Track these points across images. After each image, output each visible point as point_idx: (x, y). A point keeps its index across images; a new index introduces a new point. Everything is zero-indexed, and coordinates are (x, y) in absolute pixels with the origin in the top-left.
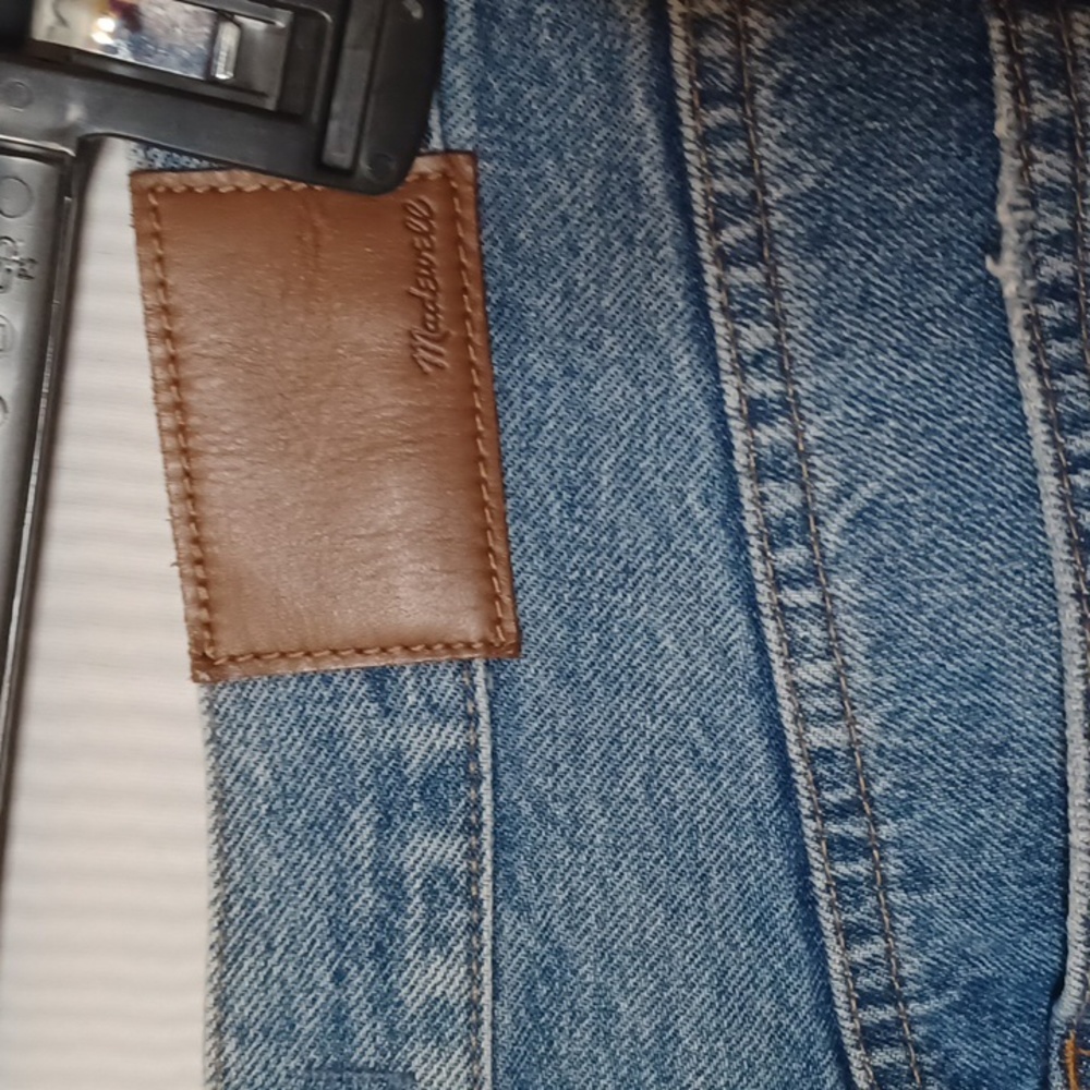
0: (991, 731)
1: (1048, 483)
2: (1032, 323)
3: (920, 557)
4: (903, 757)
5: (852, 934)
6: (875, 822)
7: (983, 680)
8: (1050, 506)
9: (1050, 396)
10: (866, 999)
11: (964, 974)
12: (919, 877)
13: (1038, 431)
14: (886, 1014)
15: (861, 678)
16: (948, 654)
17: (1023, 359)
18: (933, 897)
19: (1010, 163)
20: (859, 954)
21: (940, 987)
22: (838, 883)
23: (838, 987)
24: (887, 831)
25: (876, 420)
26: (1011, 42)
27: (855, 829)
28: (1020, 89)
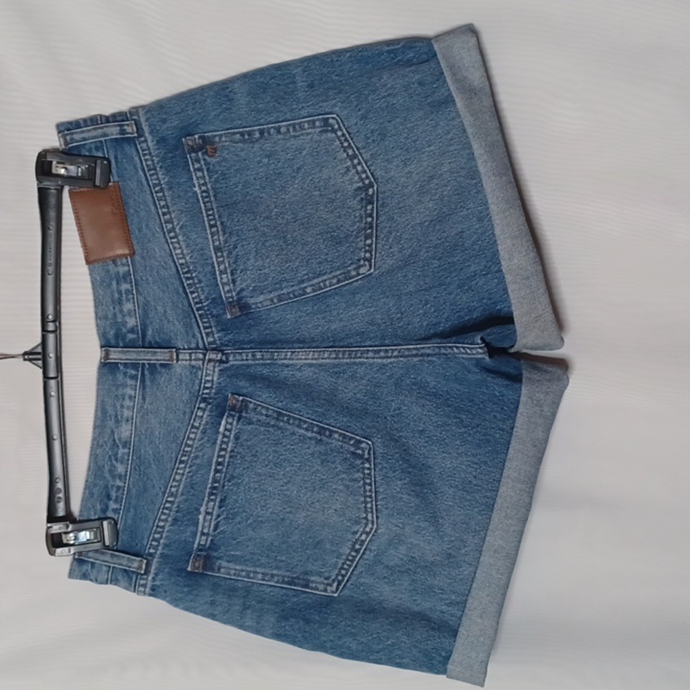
0: (205, 257)
1: (206, 218)
2: (202, 196)
3: (190, 232)
4: (193, 263)
5: (192, 293)
6: (192, 274)
7: (202, 249)
8: (206, 222)
9: (205, 206)
10: (196, 303)
11: (211, 297)
12: (200, 282)
13: (204, 212)
14: (200, 305)
15: (185, 252)
16: (196, 246)
17: (201, 201)
18: (202, 284)
19: (194, 174)
20: (194, 295)
21: (208, 300)
22: (188, 285)
23: (192, 302)
24: (194, 275)
25: (182, 213)
26: (191, 158)
27: (189, 275)
28: (193, 164)
